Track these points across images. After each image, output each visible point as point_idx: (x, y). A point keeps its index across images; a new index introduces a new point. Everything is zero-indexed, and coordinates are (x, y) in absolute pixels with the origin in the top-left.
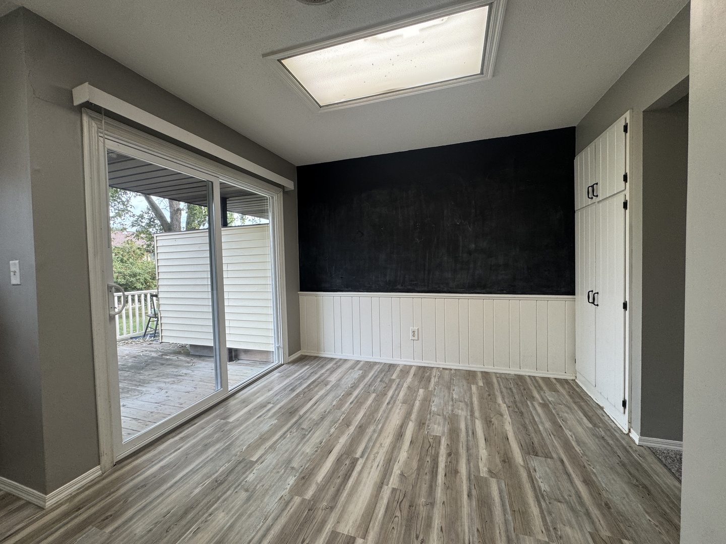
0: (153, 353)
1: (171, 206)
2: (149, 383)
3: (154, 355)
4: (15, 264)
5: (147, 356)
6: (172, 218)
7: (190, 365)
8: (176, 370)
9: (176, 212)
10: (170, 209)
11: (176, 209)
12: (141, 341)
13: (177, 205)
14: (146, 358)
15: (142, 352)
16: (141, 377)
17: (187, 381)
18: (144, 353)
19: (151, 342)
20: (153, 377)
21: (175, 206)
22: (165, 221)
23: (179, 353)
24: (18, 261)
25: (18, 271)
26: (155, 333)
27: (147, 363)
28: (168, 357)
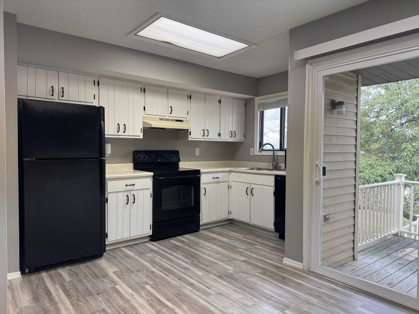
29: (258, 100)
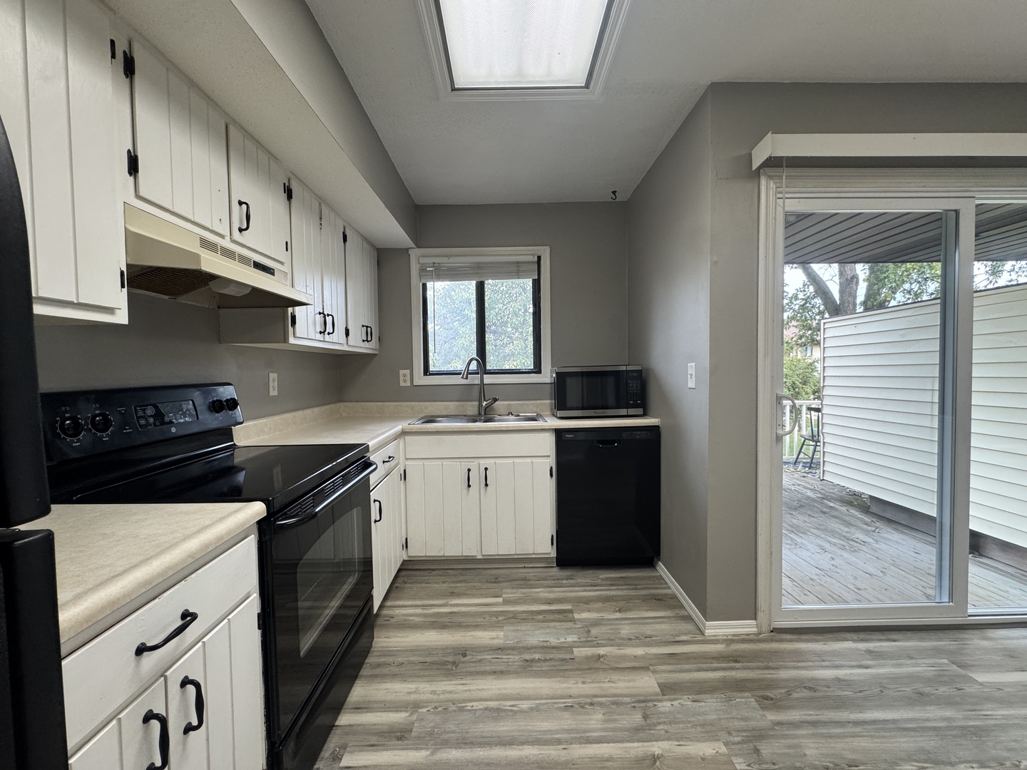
0: (808, 491)
1: (841, 274)
2: (804, 533)
3: (810, 494)
4: (692, 367)
5: (800, 493)
6: (842, 292)
7: (870, 528)
8: (846, 529)
9: (848, 283)
10: (840, 279)
11: (849, 277)
12: (792, 470)
13: (851, 270)
14: (799, 496)
15: (794, 485)
16: (794, 521)
17: (867, 554)
18: (797, 488)
19: (805, 475)
20: (810, 527)
21: (849, 273)
22: (830, 298)
23: (850, 504)
24: (694, 364)
25: (694, 374)
26: (812, 463)
27: (801, 503)
28: (832, 505)
29: (417, 257)
